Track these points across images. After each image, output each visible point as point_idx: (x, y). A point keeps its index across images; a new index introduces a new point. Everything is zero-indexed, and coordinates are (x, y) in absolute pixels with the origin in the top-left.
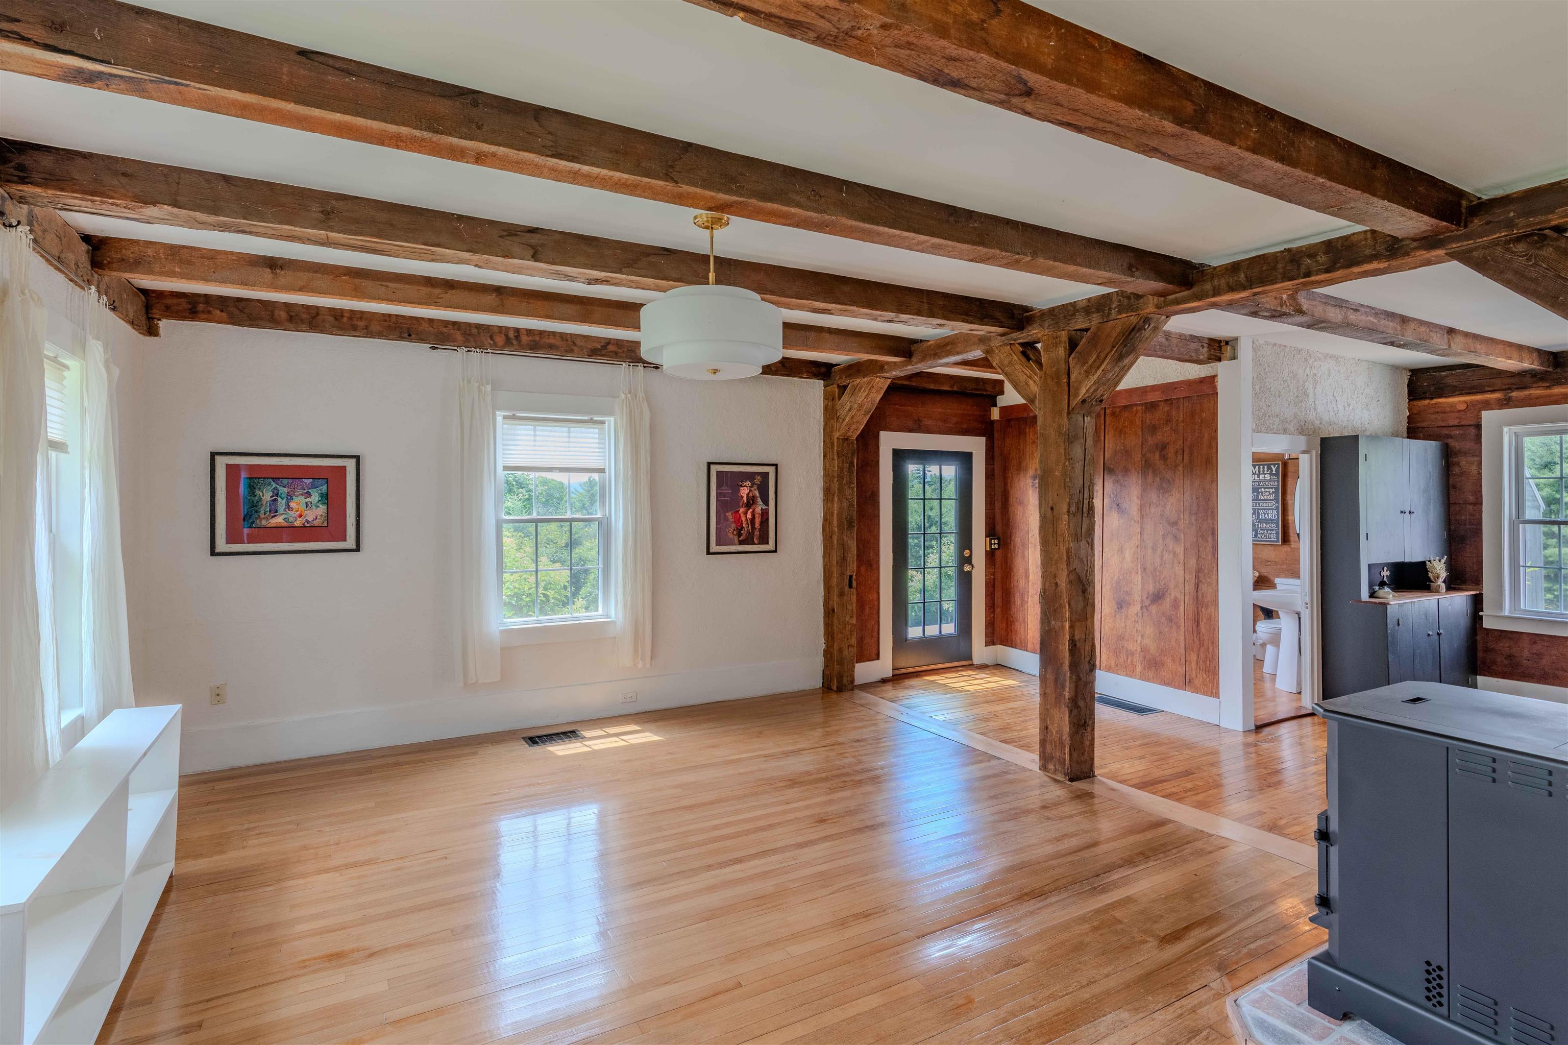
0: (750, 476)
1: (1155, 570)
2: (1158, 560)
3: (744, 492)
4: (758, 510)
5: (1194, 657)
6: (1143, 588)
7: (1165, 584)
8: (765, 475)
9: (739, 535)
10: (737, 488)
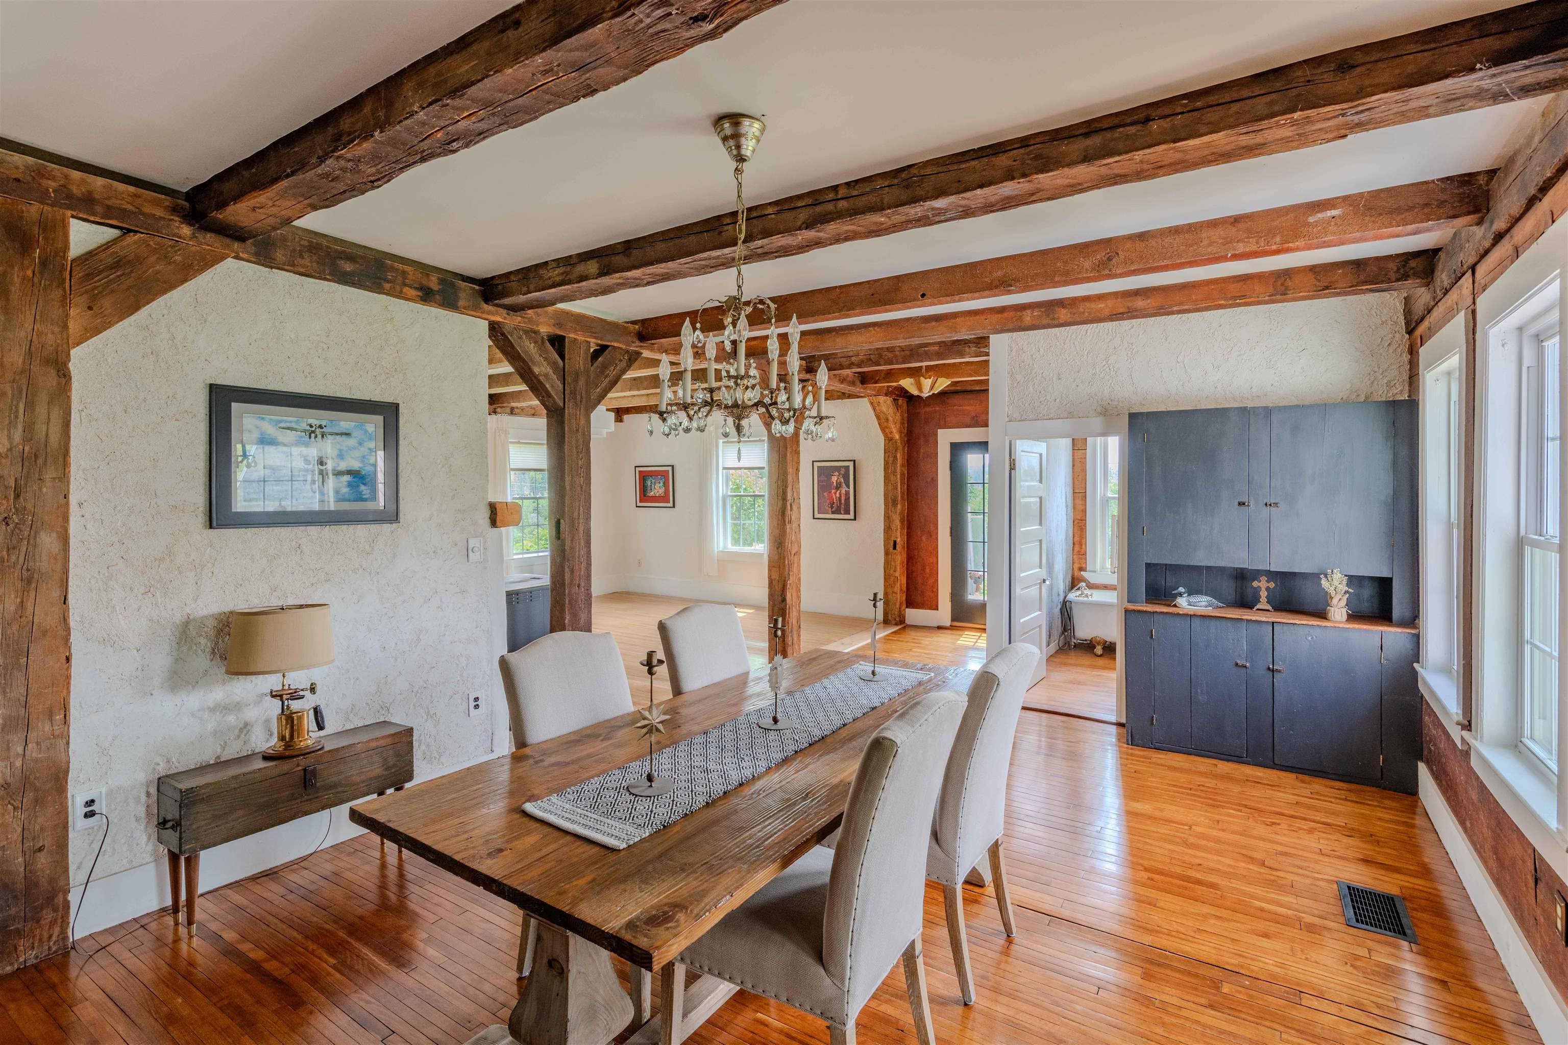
0: (837, 469)
3: (834, 479)
4: (843, 491)
8: (847, 468)
9: (832, 507)
10: (829, 476)
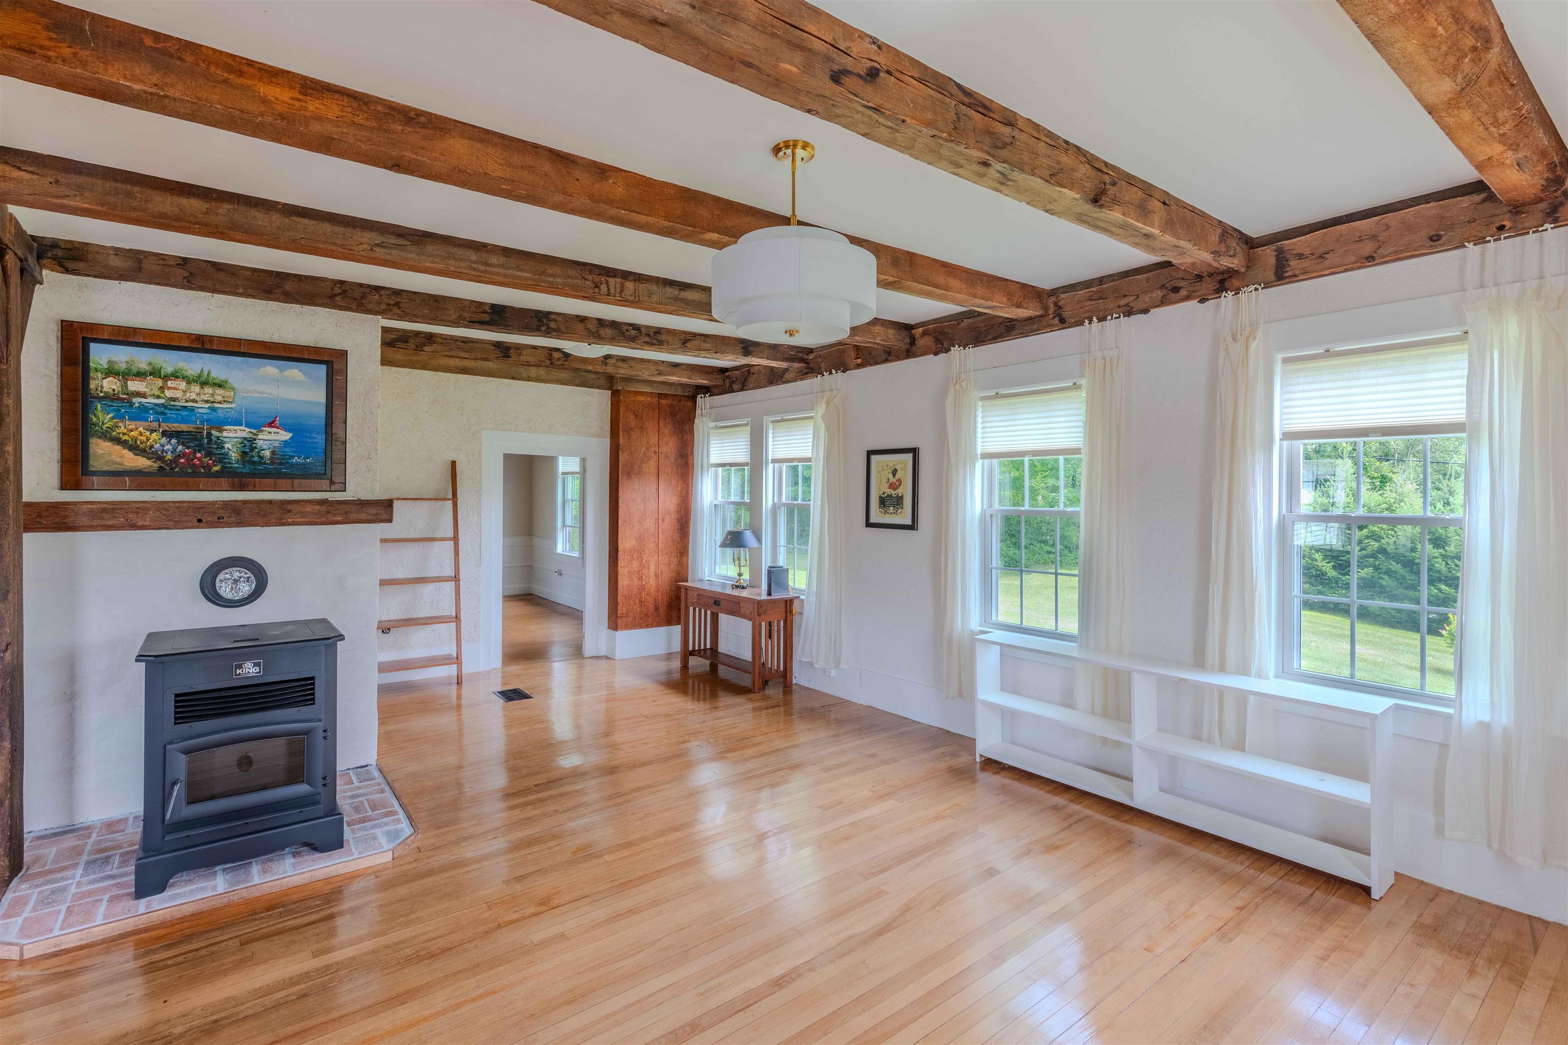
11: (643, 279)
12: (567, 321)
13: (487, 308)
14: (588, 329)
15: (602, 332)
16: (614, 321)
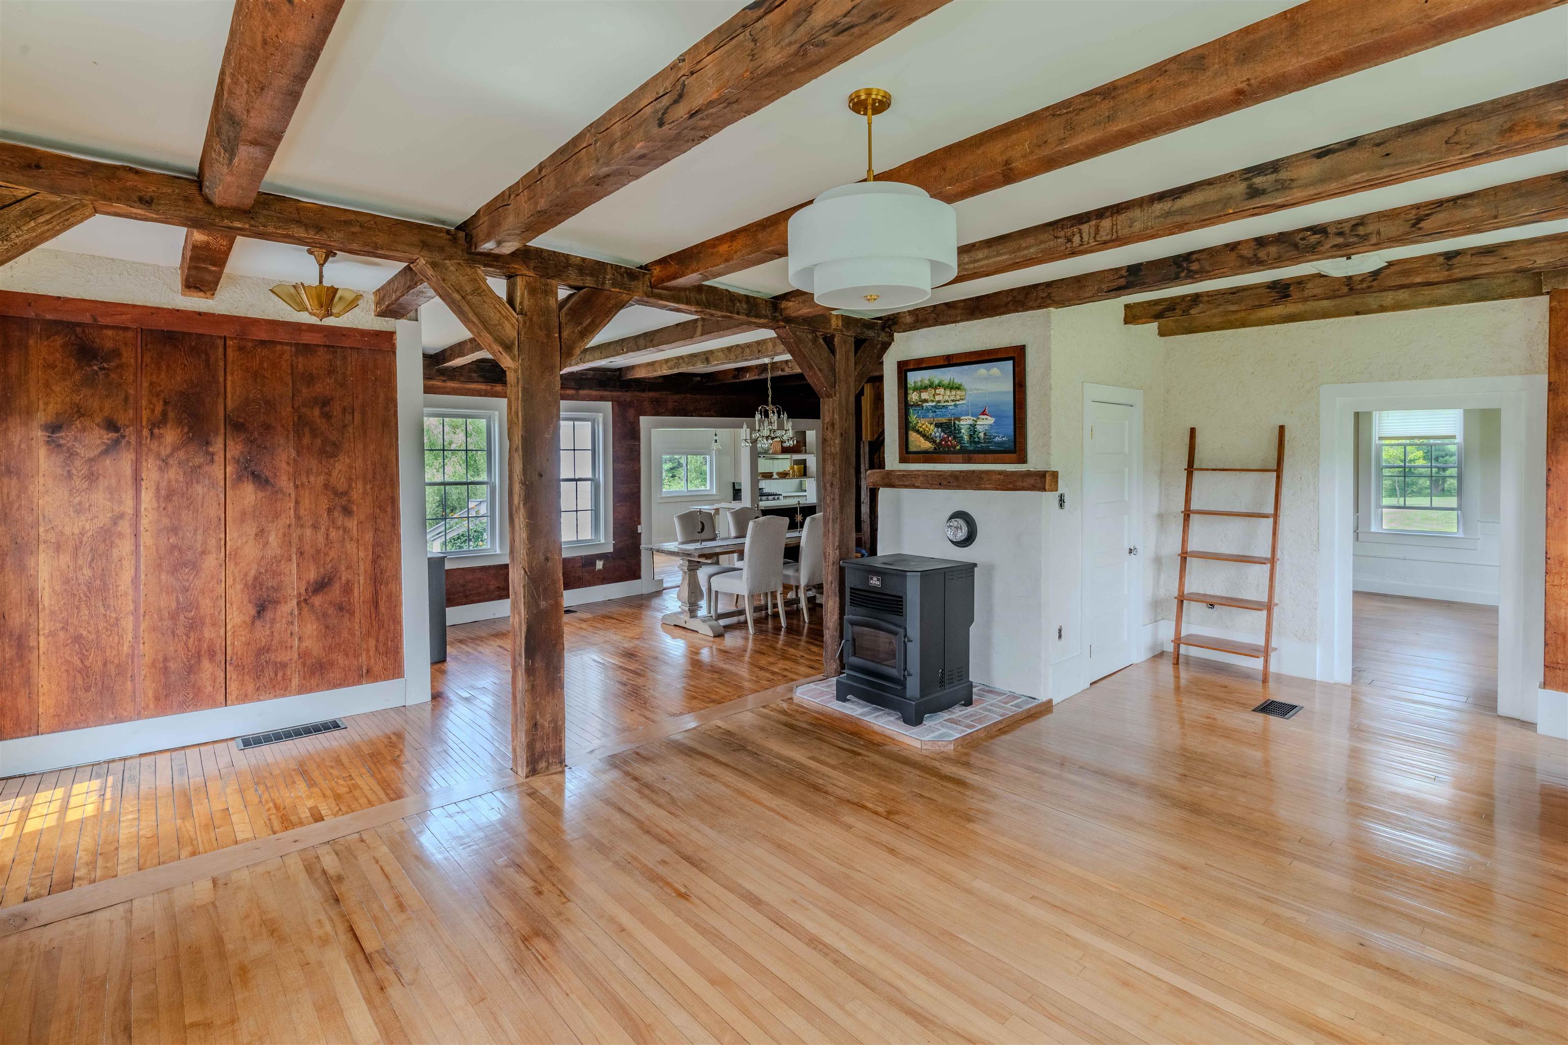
1: (318, 552)
2: (321, 539)
5: (372, 643)
6: (299, 578)
7: (332, 567)
11: (1122, 209)
12: (1212, 256)
13: (1124, 273)
14: (1241, 257)
15: (1262, 254)
16: (1281, 234)
